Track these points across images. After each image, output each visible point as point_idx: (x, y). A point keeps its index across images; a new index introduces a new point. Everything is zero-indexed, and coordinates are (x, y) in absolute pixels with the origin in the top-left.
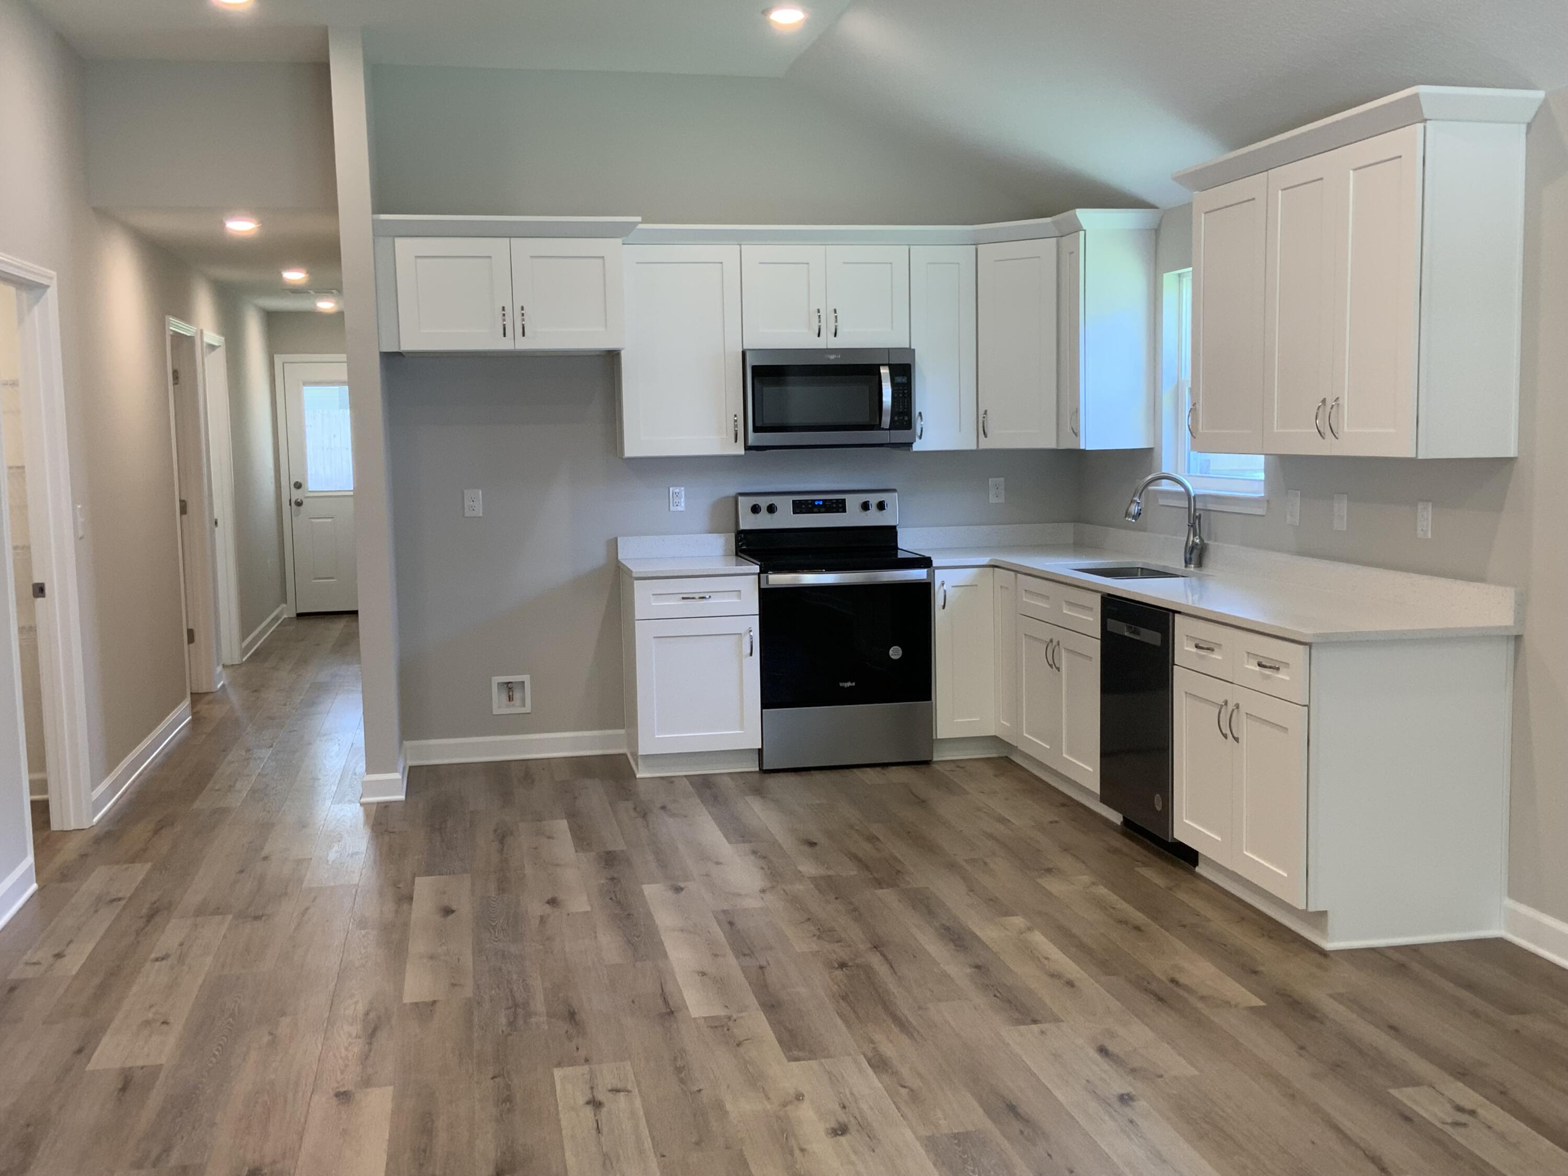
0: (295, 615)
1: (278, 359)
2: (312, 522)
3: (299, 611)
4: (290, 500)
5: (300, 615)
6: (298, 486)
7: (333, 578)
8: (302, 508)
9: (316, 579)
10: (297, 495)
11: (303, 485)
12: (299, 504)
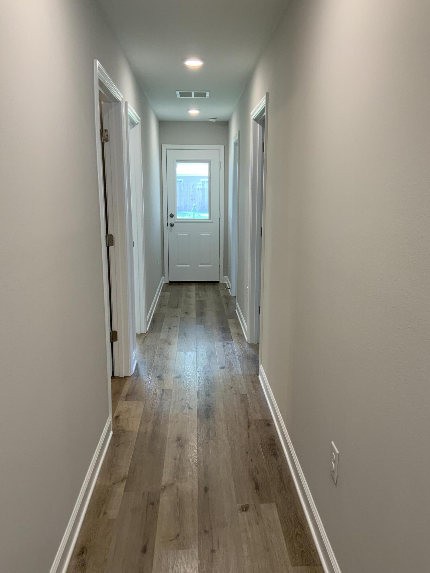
0: (168, 282)
1: (164, 147)
2: (178, 235)
3: (171, 280)
4: (168, 223)
5: (171, 283)
6: (172, 216)
7: (187, 264)
8: (173, 227)
9: (179, 264)
10: (171, 221)
11: (174, 216)
12: (172, 225)
